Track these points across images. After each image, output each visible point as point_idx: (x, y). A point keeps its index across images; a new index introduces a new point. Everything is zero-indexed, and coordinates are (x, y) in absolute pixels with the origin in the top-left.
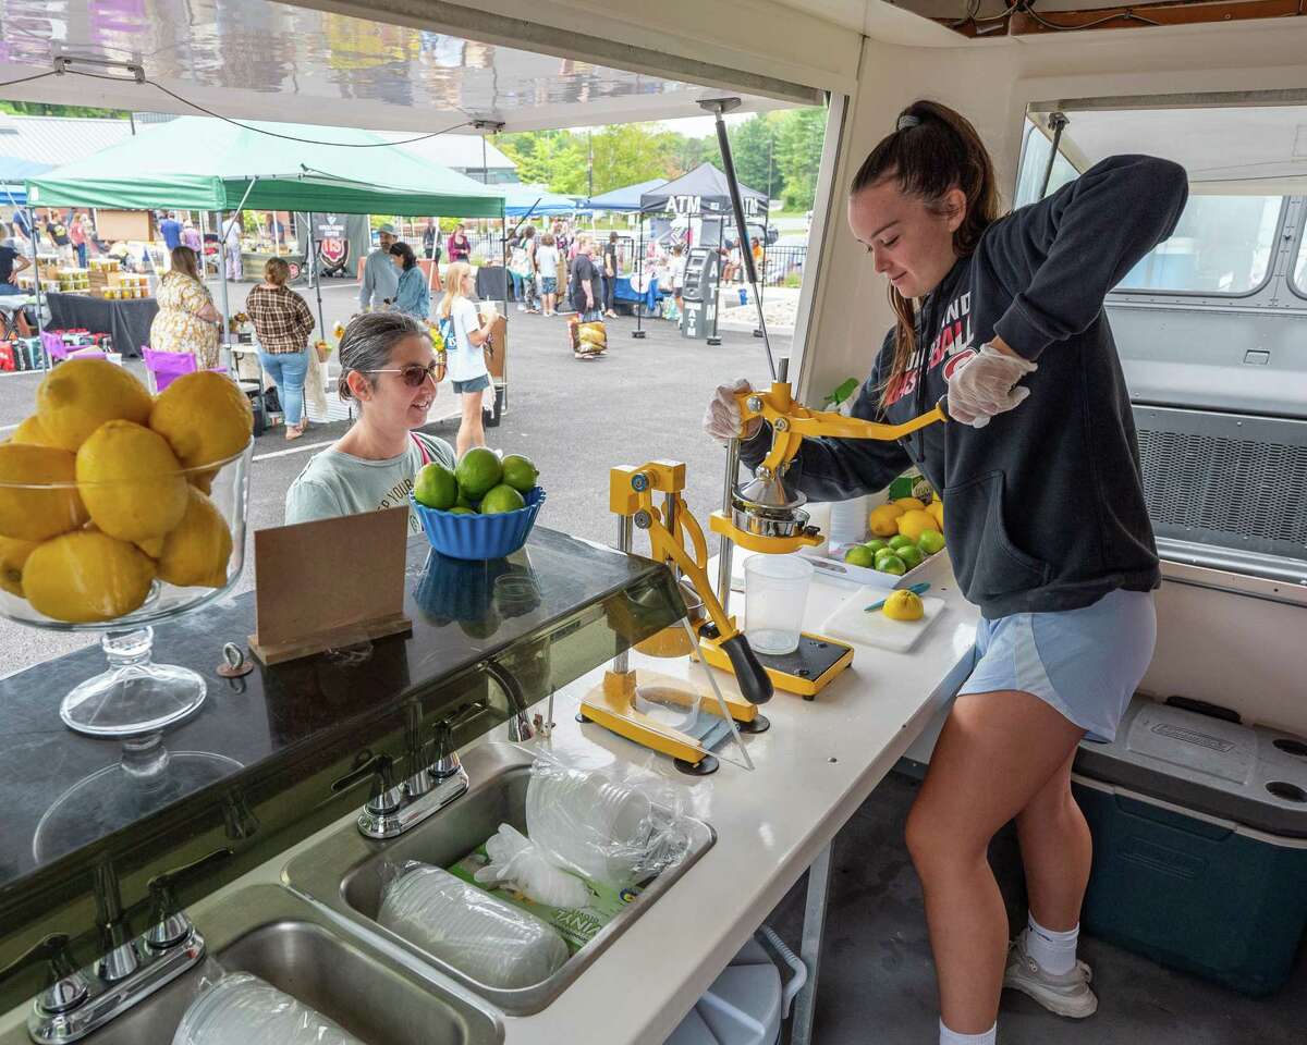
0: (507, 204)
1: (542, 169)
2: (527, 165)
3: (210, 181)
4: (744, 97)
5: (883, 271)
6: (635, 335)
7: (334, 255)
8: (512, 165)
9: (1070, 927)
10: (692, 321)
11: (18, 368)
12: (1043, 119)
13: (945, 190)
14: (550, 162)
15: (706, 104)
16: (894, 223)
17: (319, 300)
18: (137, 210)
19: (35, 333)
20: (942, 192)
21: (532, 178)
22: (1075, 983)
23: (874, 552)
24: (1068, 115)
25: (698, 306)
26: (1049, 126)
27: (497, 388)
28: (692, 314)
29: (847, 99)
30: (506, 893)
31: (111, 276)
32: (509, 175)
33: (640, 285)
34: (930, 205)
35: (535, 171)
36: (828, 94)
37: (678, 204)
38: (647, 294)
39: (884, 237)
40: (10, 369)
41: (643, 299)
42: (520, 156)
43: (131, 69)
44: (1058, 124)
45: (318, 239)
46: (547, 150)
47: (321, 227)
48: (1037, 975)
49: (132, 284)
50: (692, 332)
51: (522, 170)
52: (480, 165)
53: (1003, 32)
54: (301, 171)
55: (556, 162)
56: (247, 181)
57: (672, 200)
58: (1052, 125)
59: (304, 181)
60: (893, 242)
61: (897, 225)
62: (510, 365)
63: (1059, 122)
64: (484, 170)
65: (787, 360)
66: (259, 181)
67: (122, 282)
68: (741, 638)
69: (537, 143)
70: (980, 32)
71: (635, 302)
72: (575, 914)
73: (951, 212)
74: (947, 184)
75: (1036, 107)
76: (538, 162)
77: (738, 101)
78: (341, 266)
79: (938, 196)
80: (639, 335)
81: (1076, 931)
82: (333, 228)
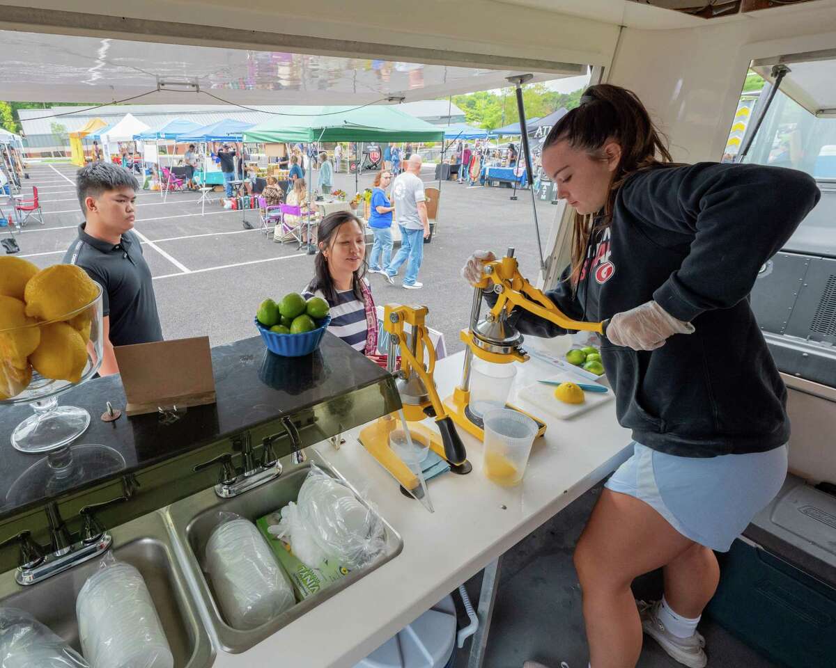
0: (446, 134)
1: (479, 115)
2: (471, 113)
3: (307, 129)
4: (534, 74)
5: (563, 198)
6: (512, 198)
7: (375, 159)
8: (463, 113)
9: (693, 616)
10: (544, 191)
11: (238, 209)
12: (766, 71)
13: (603, 143)
14: (483, 111)
15: (511, 79)
16: (567, 167)
17: (357, 181)
18: (277, 143)
19: (246, 194)
20: (601, 144)
21: (473, 120)
22: (692, 646)
23: (587, 355)
24: (790, 66)
25: (549, 184)
26: (772, 75)
27: (430, 225)
28: (545, 188)
29: (603, 69)
30: (282, 543)
31: (275, 171)
32: (462, 119)
33: (517, 173)
34: (591, 154)
35: (475, 116)
36: (591, 67)
37: (543, 130)
38: (522, 177)
39: (561, 176)
40: (235, 209)
41: (519, 180)
42: (468, 109)
43: (193, 86)
44: (780, 73)
45: (367, 153)
46: (482, 106)
47: (368, 147)
48: (666, 633)
49: (283, 174)
50: (543, 197)
51: (469, 116)
52: (447, 114)
53: (735, 11)
54: (344, 123)
55: (487, 110)
56: (322, 129)
57: (540, 128)
58: (775, 74)
59: (345, 128)
60: (568, 179)
61: (568, 168)
62: (441, 213)
63: (781, 71)
64: (449, 117)
65: (513, 250)
66: (327, 130)
67: (279, 173)
68: (449, 420)
69: (478, 102)
70: (715, 13)
71: (513, 181)
72: (310, 571)
73: (610, 158)
74: (606, 138)
75: (759, 62)
76: (476, 112)
77: (532, 76)
78: (375, 164)
79: (599, 147)
80: (515, 198)
81: (698, 620)
82: (373, 147)
